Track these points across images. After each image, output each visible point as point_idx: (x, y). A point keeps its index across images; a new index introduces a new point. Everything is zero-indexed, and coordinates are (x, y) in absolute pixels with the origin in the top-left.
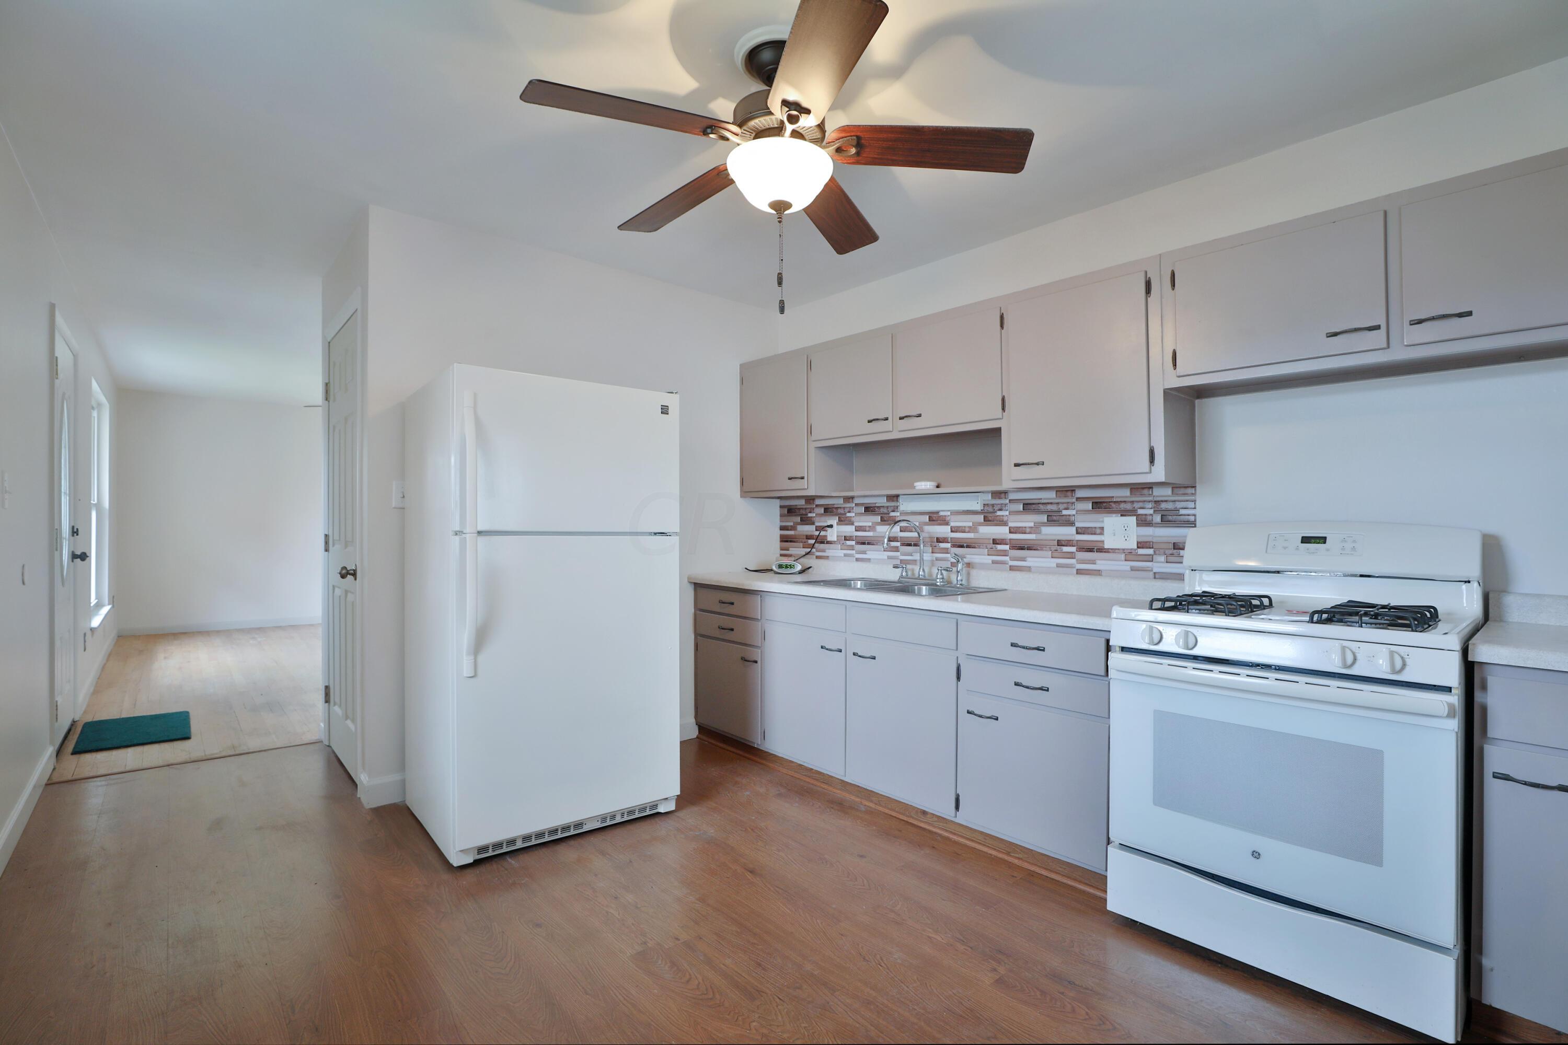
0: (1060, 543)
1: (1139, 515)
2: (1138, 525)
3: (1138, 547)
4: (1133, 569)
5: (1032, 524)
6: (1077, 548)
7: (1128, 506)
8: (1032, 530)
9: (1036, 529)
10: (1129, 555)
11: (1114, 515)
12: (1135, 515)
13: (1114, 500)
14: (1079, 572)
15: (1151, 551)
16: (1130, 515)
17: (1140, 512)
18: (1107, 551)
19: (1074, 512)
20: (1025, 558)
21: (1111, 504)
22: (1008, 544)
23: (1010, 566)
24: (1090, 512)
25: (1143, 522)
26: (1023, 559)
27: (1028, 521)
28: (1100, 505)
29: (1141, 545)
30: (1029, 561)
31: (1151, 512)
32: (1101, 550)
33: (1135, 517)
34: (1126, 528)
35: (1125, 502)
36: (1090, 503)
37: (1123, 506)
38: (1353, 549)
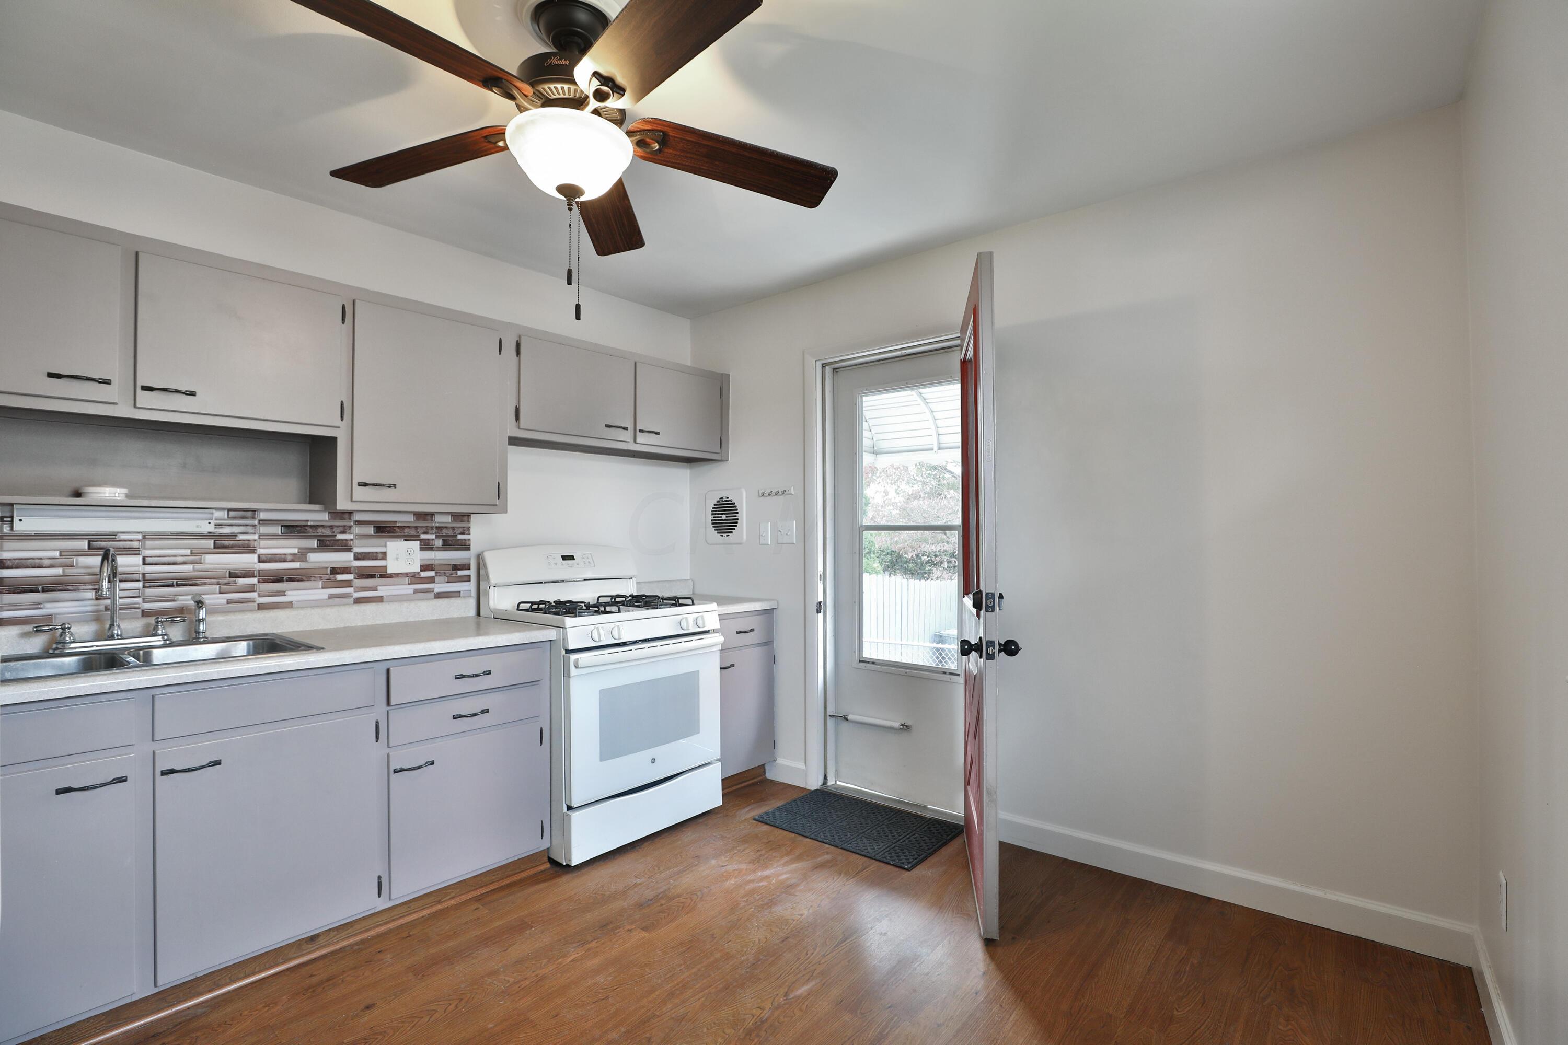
0: (334, 571)
1: (422, 539)
2: (422, 549)
3: (421, 571)
4: (416, 592)
5: (296, 551)
6: (355, 575)
7: (413, 532)
8: (295, 557)
9: (301, 556)
10: (413, 578)
11: (399, 540)
12: (418, 540)
13: (398, 525)
14: (358, 601)
15: (432, 574)
16: (413, 540)
17: (423, 536)
18: (391, 576)
19: (351, 537)
20: (285, 592)
21: (395, 528)
22: (256, 577)
23: (258, 604)
24: (372, 537)
25: (426, 546)
26: (282, 594)
27: (290, 546)
28: (384, 530)
29: (424, 568)
30: (290, 595)
31: (433, 537)
32: (384, 575)
33: (419, 542)
34: (409, 552)
35: (408, 527)
36: (371, 527)
37: (407, 531)
38: (589, 563)
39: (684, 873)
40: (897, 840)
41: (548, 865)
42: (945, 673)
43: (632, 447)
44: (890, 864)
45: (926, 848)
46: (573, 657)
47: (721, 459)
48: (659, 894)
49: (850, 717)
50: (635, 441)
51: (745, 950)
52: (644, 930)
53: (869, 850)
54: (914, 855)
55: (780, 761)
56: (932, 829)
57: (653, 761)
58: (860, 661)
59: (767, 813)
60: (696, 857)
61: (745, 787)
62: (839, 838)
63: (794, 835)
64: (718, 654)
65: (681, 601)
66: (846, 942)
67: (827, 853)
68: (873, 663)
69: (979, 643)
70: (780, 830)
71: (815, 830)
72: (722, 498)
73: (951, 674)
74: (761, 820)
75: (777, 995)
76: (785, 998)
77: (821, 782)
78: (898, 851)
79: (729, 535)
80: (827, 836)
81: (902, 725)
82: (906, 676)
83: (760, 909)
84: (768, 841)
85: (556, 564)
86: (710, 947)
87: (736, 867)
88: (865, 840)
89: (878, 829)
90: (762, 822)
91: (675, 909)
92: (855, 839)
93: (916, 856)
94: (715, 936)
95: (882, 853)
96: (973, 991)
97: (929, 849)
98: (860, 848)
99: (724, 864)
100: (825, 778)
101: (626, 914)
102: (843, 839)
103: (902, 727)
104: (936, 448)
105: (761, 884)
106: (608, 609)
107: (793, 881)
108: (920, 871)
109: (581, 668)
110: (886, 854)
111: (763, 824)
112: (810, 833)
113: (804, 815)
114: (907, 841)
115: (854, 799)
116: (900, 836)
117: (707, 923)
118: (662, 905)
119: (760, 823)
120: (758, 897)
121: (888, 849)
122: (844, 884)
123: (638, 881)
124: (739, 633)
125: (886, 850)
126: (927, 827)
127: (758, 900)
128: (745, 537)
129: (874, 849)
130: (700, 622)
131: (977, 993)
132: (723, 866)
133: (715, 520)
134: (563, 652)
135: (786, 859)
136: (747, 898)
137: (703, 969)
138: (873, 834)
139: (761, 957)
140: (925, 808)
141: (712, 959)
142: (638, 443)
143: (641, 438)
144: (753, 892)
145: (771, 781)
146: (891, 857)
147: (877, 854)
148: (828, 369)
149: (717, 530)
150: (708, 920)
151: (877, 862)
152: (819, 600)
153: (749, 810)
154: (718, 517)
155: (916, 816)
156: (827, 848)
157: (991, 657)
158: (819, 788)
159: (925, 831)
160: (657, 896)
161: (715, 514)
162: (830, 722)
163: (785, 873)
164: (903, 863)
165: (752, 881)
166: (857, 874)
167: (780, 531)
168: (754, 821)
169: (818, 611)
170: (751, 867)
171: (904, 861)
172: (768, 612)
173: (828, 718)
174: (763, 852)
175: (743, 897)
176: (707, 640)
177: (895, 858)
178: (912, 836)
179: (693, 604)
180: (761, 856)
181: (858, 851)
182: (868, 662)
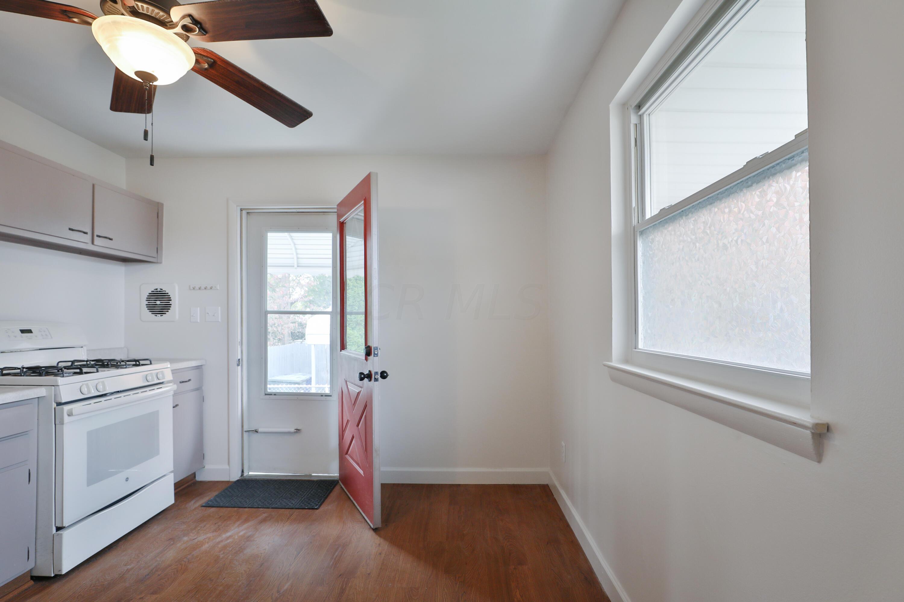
38: (46, 335)
39: (166, 551)
40: (304, 495)
41: (32, 582)
42: (322, 396)
43: (90, 247)
44: (306, 509)
45: (323, 495)
46: (66, 408)
47: (156, 262)
48: (153, 569)
49: (260, 430)
50: (93, 243)
51: (238, 579)
52: (154, 594)
53: (290, 504)
54: (317, 501)
55: (208, 466)
56: (321, 485)
57: (127, 479)
58: (266, 394)
59: (209, 501)
60: (170, 539)
61: (184, 489)
62: (268, 503)
63: (236, 509)
64: (172, 397)
65: (142, 362)
66: (300, 554)
67: (264, 513)
68: (275, 395)
69: (369, 373)
70: (225, 508)
71: (250, 503)
72: (157, 289)
73: (326, 396)
74: (208, 506)
75: (273, 594)
76: (279, 594)
77: (240, 474)
78: (307, 501)
79: (162, 315)
80: (259, 504)
81: (295, 429)
82: (298, 400)
83: (236, 555)
84: (219, 517)
85: (15, 337)
86: (212, 586)
87: (204, 537)
88: (285, 500)
89: (289, 493)
90: (209, 507)
91: (171, 574)
92: (278, 501)
93: (319, 501)
94: (212, 579)
95: (298, 504)
96: (378, 554)
97: (324, 495)
98: (284, 505)
99: (194, 538)
100: (243, 471)
101: (131, 590)
102: (271, 503)
103: (295, 431)
104: (296, 266)
105: (228, 541)
106: (85, 370)
107: (250, 534)
108: (324, 508)
109: (75, 415)
110: (301, 504)
111: (210, 508)
112: (247, 505)
113: (237, 496)
114: (310, 495)
115: (266, 480)
116: (304, 493)
117: (201, 574)
118: (159, 575)
119: (208, 508)
120: (230, 549)
121: (301, 501)
122: (283, 526)
123: (129, 567)
124: (181, 383)
125: (300, 502)
126: (318, 485)
127: (231, 550)
128: (177, 317)
129: (292, 503)
130: (160, 376)
131: (380, 554)
132: (194, 539)
133: (149, 305)
134: (54, 405)
135: (238, 523)
136: (223, 551)
137: (214, 599)
138: (288, 496)
139: (251, 579)
140: (311, 476)
141: (217, 592)
142: (95, 245)
143: (97, 241)
144: (225, 547)
145: (201, 482)
146: (305, 505)
147: (296, 505)
148: (244, 212)
149: (151, 311)
150: (202, 572)
151: (297, 510)
152: (239, 358)
153: (195, 502)
154: (151, 303)
155: (309, 481)
156: (263, 510)
157: (376, 380)
158: (239, 479)
159: (317, 487)
160: (152, 571)
161: (149, 300)
162: (245, 435)
163: (242, 530)
164: (313, 506)
165: (222, 541)
166: (288, 519)
167: (208, 313)
168: (203, 508)
169: (238, 365)
170: (215, 534)
171: (313, 505)
172: (199, 367)
173: (244, 433)
174: (220, 523)
175: (220, 551)
176: (164, 389)
177: (307, 505)
178: (311, 491)
179: (151, 364)
180: (219, 526)
181: (283, 507)
182: (271, 394)
